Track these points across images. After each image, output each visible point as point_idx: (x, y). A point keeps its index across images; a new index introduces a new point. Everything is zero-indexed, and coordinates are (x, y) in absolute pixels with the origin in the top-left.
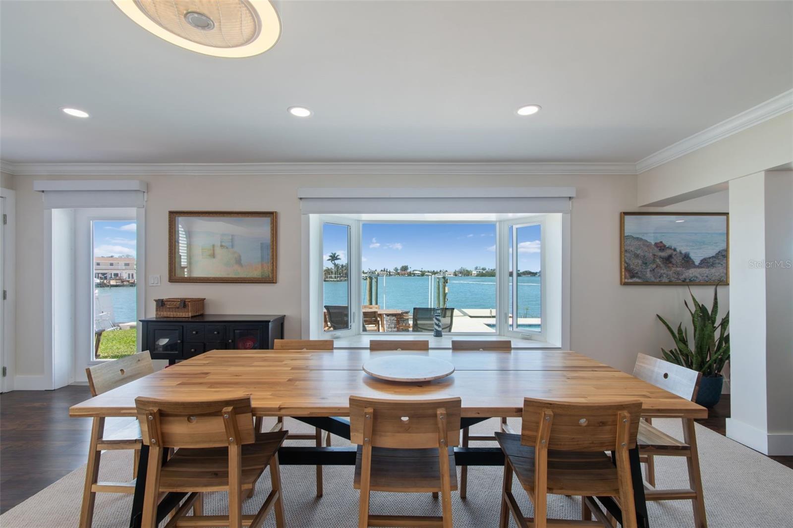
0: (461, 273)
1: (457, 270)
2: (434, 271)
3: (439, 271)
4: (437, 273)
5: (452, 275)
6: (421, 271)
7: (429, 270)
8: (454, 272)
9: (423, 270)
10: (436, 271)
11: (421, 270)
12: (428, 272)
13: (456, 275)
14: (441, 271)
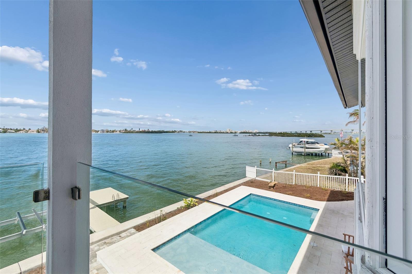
0: (43, 130)
1: (40, 128)
2: (17, 129)
3: (22, 129)
4: (20, 130)
5: (35, 132)
6: (4, 129)
7: (12, 128)
8: (37, 130)
9: (5, 128)
10: (19, 129)
11: (2, 128)
12: (11, 129)
13: (39, 132)
14: (24, 129)
